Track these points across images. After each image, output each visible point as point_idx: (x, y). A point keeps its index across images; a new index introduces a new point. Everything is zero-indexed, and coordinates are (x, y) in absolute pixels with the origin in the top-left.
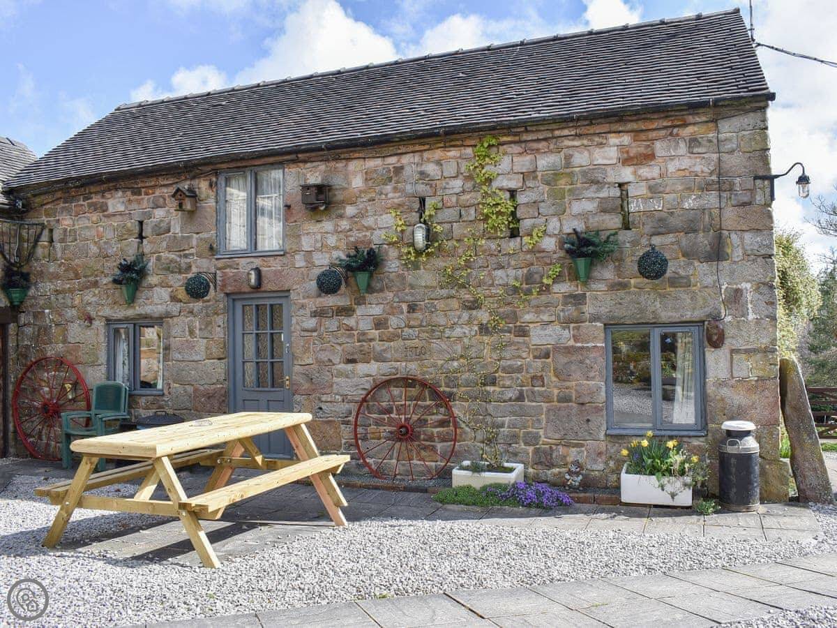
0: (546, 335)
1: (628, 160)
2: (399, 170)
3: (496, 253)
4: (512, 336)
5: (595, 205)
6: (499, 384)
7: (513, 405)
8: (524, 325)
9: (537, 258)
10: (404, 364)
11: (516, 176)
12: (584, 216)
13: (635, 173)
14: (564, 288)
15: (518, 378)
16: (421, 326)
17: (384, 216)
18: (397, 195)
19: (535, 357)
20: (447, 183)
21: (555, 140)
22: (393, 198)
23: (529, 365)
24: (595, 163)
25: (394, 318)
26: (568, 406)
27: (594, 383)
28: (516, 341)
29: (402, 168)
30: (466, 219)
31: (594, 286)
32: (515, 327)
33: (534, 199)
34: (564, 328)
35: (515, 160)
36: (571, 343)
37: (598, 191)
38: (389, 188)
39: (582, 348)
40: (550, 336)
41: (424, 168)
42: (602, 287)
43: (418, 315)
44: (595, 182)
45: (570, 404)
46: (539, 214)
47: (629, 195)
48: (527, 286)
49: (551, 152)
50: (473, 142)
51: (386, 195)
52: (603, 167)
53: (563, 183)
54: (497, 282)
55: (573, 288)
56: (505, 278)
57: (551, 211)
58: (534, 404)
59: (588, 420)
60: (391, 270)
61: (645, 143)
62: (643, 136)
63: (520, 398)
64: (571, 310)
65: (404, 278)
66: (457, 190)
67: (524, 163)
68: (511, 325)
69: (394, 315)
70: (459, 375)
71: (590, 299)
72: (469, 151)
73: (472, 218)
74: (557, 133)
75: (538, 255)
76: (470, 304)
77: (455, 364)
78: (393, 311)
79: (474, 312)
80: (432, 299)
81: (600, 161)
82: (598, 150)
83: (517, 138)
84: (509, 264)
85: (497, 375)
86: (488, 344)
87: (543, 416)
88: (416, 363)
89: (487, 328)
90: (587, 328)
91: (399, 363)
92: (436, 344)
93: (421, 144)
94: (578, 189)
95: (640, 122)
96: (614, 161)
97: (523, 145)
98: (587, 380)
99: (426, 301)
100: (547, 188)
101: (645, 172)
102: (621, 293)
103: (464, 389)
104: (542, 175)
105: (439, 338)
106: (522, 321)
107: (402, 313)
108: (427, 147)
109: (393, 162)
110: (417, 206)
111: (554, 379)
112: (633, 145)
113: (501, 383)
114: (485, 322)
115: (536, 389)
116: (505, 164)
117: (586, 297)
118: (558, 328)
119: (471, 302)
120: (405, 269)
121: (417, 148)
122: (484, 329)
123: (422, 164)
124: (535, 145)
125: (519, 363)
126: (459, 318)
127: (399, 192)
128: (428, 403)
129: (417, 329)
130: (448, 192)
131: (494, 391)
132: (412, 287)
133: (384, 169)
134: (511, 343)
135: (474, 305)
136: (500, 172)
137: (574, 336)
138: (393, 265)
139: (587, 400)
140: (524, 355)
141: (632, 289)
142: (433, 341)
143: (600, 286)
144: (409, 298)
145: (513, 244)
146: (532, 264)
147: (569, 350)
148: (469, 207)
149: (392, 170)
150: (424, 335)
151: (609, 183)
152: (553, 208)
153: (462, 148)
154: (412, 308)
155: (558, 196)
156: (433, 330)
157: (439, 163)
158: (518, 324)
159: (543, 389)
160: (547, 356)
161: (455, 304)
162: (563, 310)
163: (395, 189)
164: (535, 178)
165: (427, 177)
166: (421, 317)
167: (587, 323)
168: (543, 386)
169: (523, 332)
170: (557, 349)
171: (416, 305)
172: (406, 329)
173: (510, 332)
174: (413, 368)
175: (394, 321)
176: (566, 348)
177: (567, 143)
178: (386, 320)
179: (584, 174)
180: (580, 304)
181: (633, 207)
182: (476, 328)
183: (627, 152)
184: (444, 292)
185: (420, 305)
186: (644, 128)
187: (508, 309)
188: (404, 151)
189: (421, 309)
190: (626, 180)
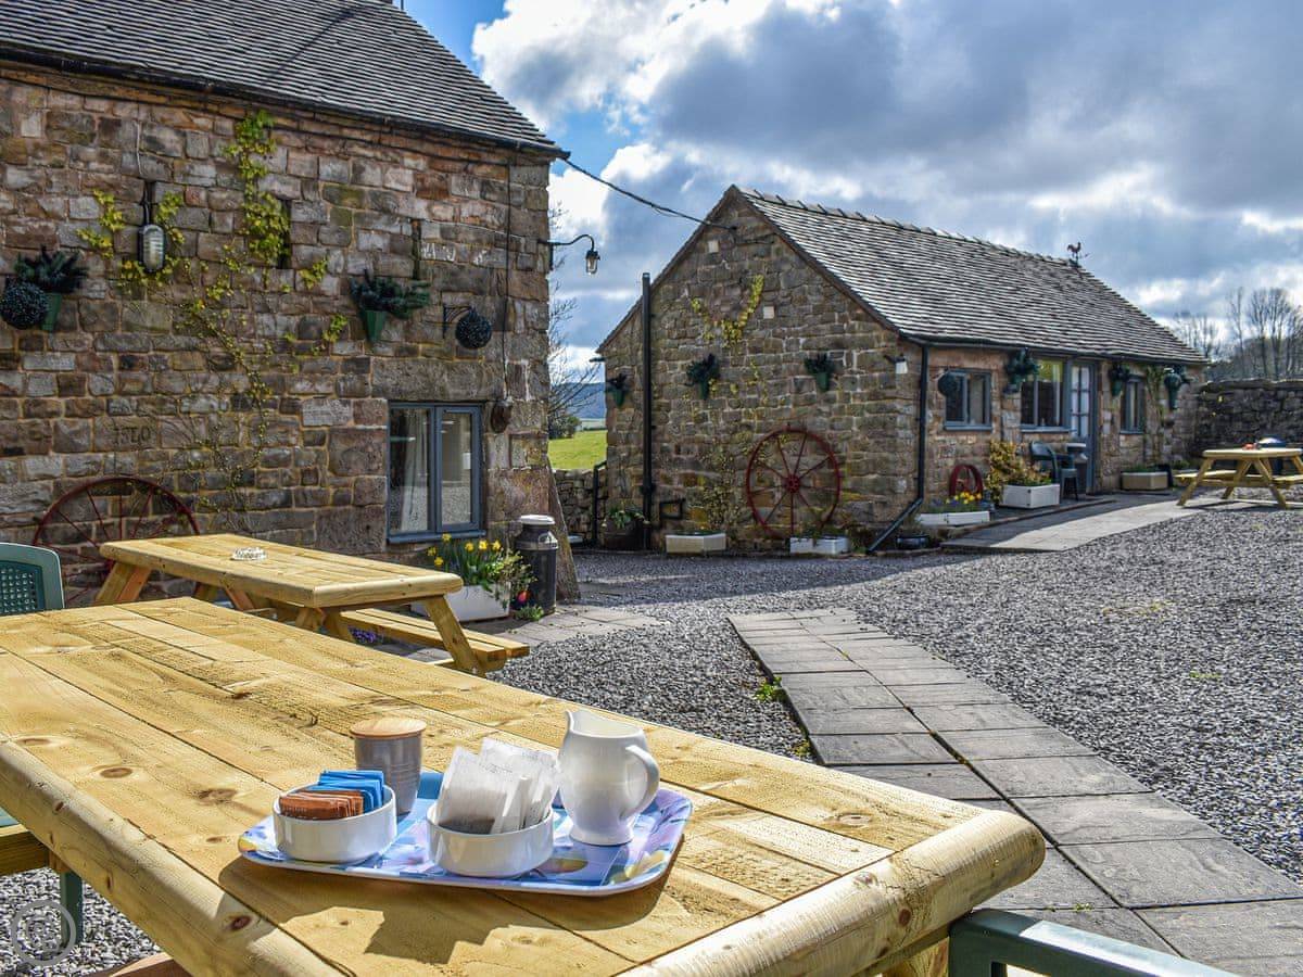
0: (322, 413)
1: (422, 191)
2: (110, 126)
3: (261, 289)
4: (277, 413)
5: (386, 241)
6: (258, 482)
7: (277, 513)
8: (294, 397)
9: (315, 303)
10: (111, 456)
11: (293, 181)
12: (373, 253)
13: (429, 209)
14: (344, 349)
15: (285, 474)
16: (142, 392)
17: (82, 200)
18: (105, 167)
19: (307, 444)
20: (192, 167)
21: (341, 142)
22: (98, 171)
23: (297, 456)
24: (388, 185)
25: (95, 378)
26: (345, 510)
27: (376, 477)
28: (283, 420)
29: (118, 123)
30: (218, 229)
31: (379, 350)
32: (283, 399)
33: (314, 217)
34: (345, 404)
35: (292, 155)
36: (351, 424)
37: (389, 223)
38: (91, 151)
39: (365, 431)
40: (328, 414)
41: (155, 133)
42: (389, 351)
43: (137, 374)
44: (385, 211)
45: (347, 507)
46: (318, 240)
47: (423, 236)
48: (300, 342)
49: (337, 155)
50: (234, 113)
51: (87, 163)
52: (395, 193)
53: (348, 204)
54: (260, 332)
55: (357, 350)
56: (273, 327)
57: (335, 239)
58: (304, 510)
59: (368, 527)
60: (91, 295)
61: (440, 174)
62: (439, 164)
63: (286, 503)
64: (354, 380)
65: (114, 311)
66: (209, 182)
67: (302, 162)
68: (277, 397)
69: (94, 371)
70: (200, 471)
71: (375, 366)
72: (228, 124)
73: (228, 230)
74: (346, 132)
75: (315, 299)
76: (221, 362)
77: (196, 454)
78: (96, 365)
79: (226, 376)
80: (160, 350)
81: (393, 185)
82: (391, 169)
83: (294, 125)
84: (278, 306)
85: (255, 469)
86: (244, 424)
87: (314, 526)
88: (131, 453)
89: (244, 400)
90: (371, 403)
91: (101, 455)
92: (166, 422)
93: (152, 92)
94: (366, 215)
95: (437, 146)
96: (409, 189)
97: (304, 137)
98: (369, 474)
99: (152, 353)
100: (330, 207)
101: (438, 210)
102: (408, 360)
103: (206, 493)
104: (325, 187)
105: (170, 414)
106: (292, 390)
107: (110, 370)
108: (162, 100)
109: (102, 109)
110: (139, 193)
111: (329, 474)
112: (428, 173)
113: (262, 481)
114: (241, 391)
115: (308, 488)
116: (279, 158)
117: (369, 363)
118: (337, 402)
119: (223, 358)
120: (119, 296)
121: (146, 97)
122: (238, 402)
123: (152, 127)
124: (318, 142)
125: (287, 452)
126: (205, 382)
127: (111, 163)
128: (151, 518)
129: (134, 398)
130: (191, 180)
131: (251, 495)
132: (129, 327)
133: (83, 116)
134: (276, 423)
135: (227, 364)
136: (271, 168)
137: (354, 415)
138: (97, 287)
139: (368, 499)
140: (293, 440)
141: (420, 357)
142: (160, 417)
143: (386, 349)
144: (123, 345)
145: (285, 279)
146: (308, 311)
147: (349, 434)
148: (223, 211)
149: (98, 122)
150: (149, 408)
151: (401, 216)
152: (337, 236)
153: (217, 118)
154: (128, 363)
155: (342, 219)
156: (164, 400)
157: (178, 129)
158: (286, 395)
159: (316, 488)
160: (321, 443)
161: (198, 360)
162: (344, 379)
163: (103, 157)
164: (316, 188)
165: (160, 149)
166: (144, 378)
167: (370, 398)
168: (316, 484)
169: (292, 407)
170: (333, 432)
171: (137, 359)
172: (115, 397)
173: (275, 408)
174: (128, 460)
175: (96, 383)
176: (346, 431)
177: (357, 149)
178: (82, 380)
179: (375, 196)
180: (363, 372)
181: (425, 252)
182: (227, 400)
183: (422, 180)
184: (181, 340)
185: (142, 358)
186: (440, 154)
187: (273, 373)
188: (122, 96)
189: (143, 365)
190: (420, 217)
